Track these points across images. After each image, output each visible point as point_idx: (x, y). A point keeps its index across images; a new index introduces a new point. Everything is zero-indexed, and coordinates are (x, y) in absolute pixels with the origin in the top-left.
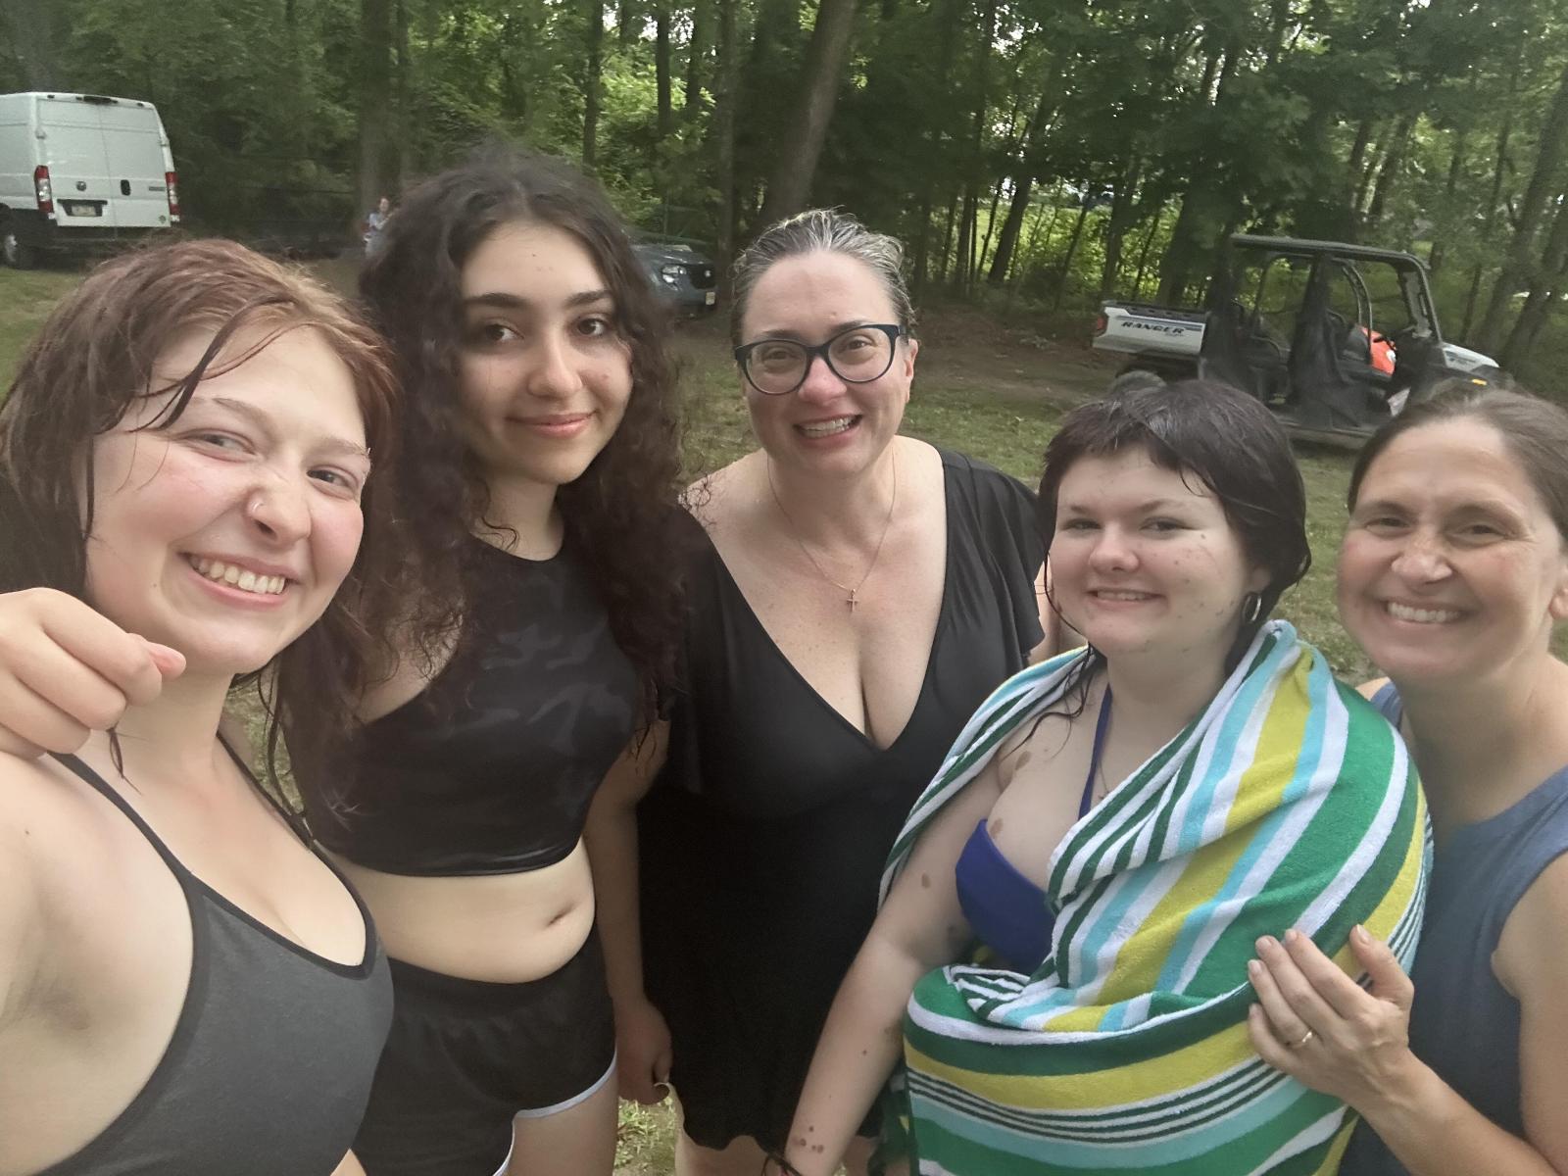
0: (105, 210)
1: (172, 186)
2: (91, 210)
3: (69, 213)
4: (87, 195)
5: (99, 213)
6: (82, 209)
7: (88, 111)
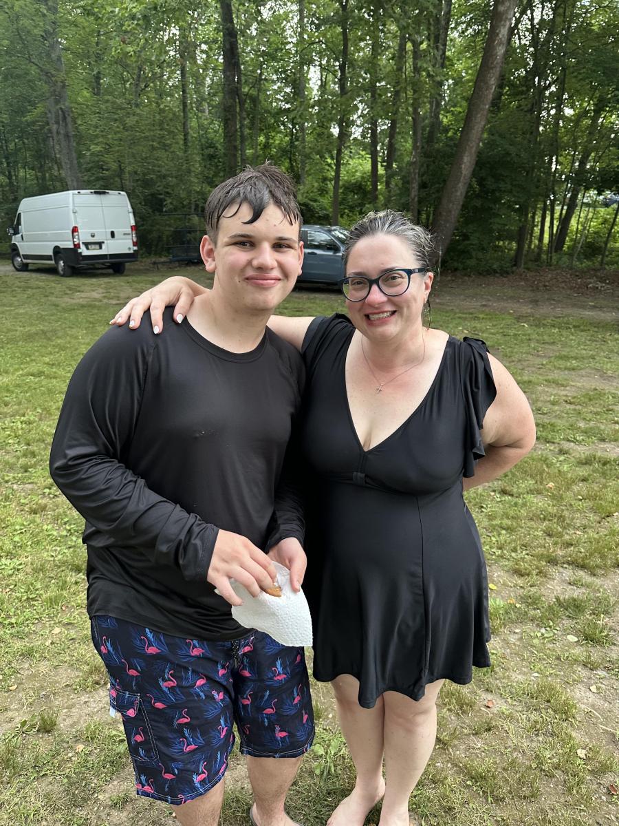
0: (104, 246)
1: (134, 232)
2: (97, 247)
3: (88, 249)
4: (95, 240)
5: (101, 248)
6: (93, 246)
7: (95, 199)
